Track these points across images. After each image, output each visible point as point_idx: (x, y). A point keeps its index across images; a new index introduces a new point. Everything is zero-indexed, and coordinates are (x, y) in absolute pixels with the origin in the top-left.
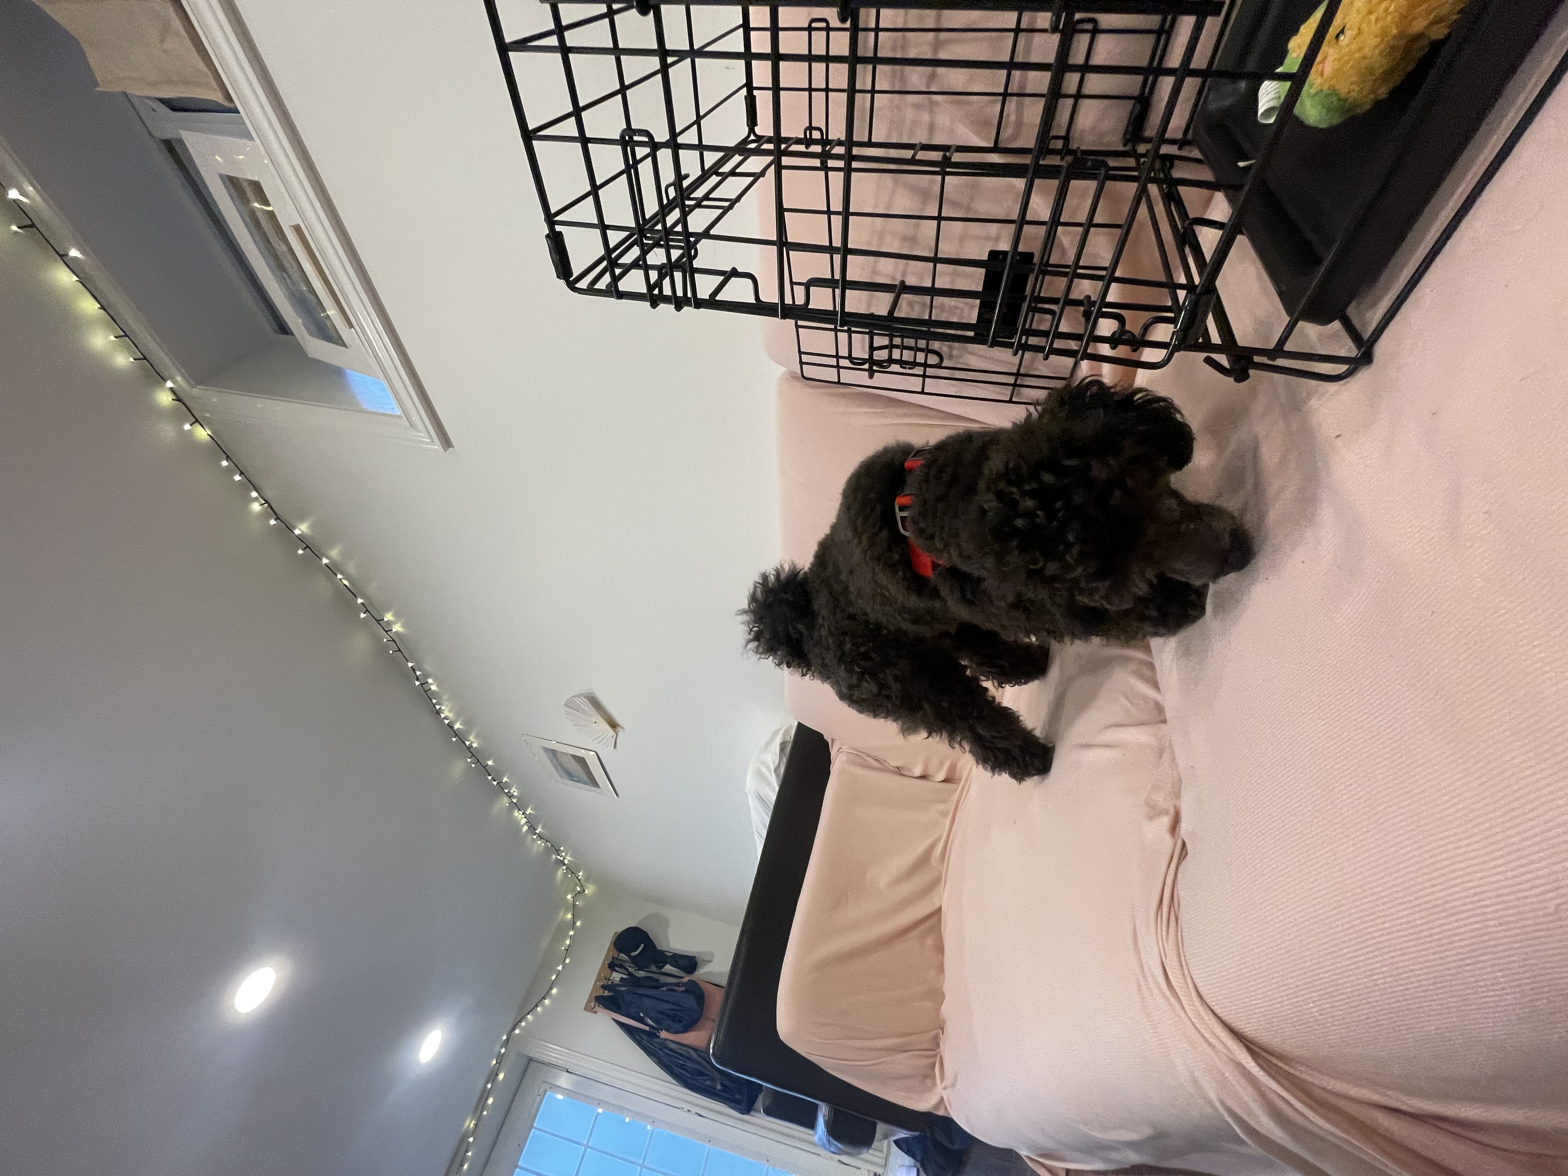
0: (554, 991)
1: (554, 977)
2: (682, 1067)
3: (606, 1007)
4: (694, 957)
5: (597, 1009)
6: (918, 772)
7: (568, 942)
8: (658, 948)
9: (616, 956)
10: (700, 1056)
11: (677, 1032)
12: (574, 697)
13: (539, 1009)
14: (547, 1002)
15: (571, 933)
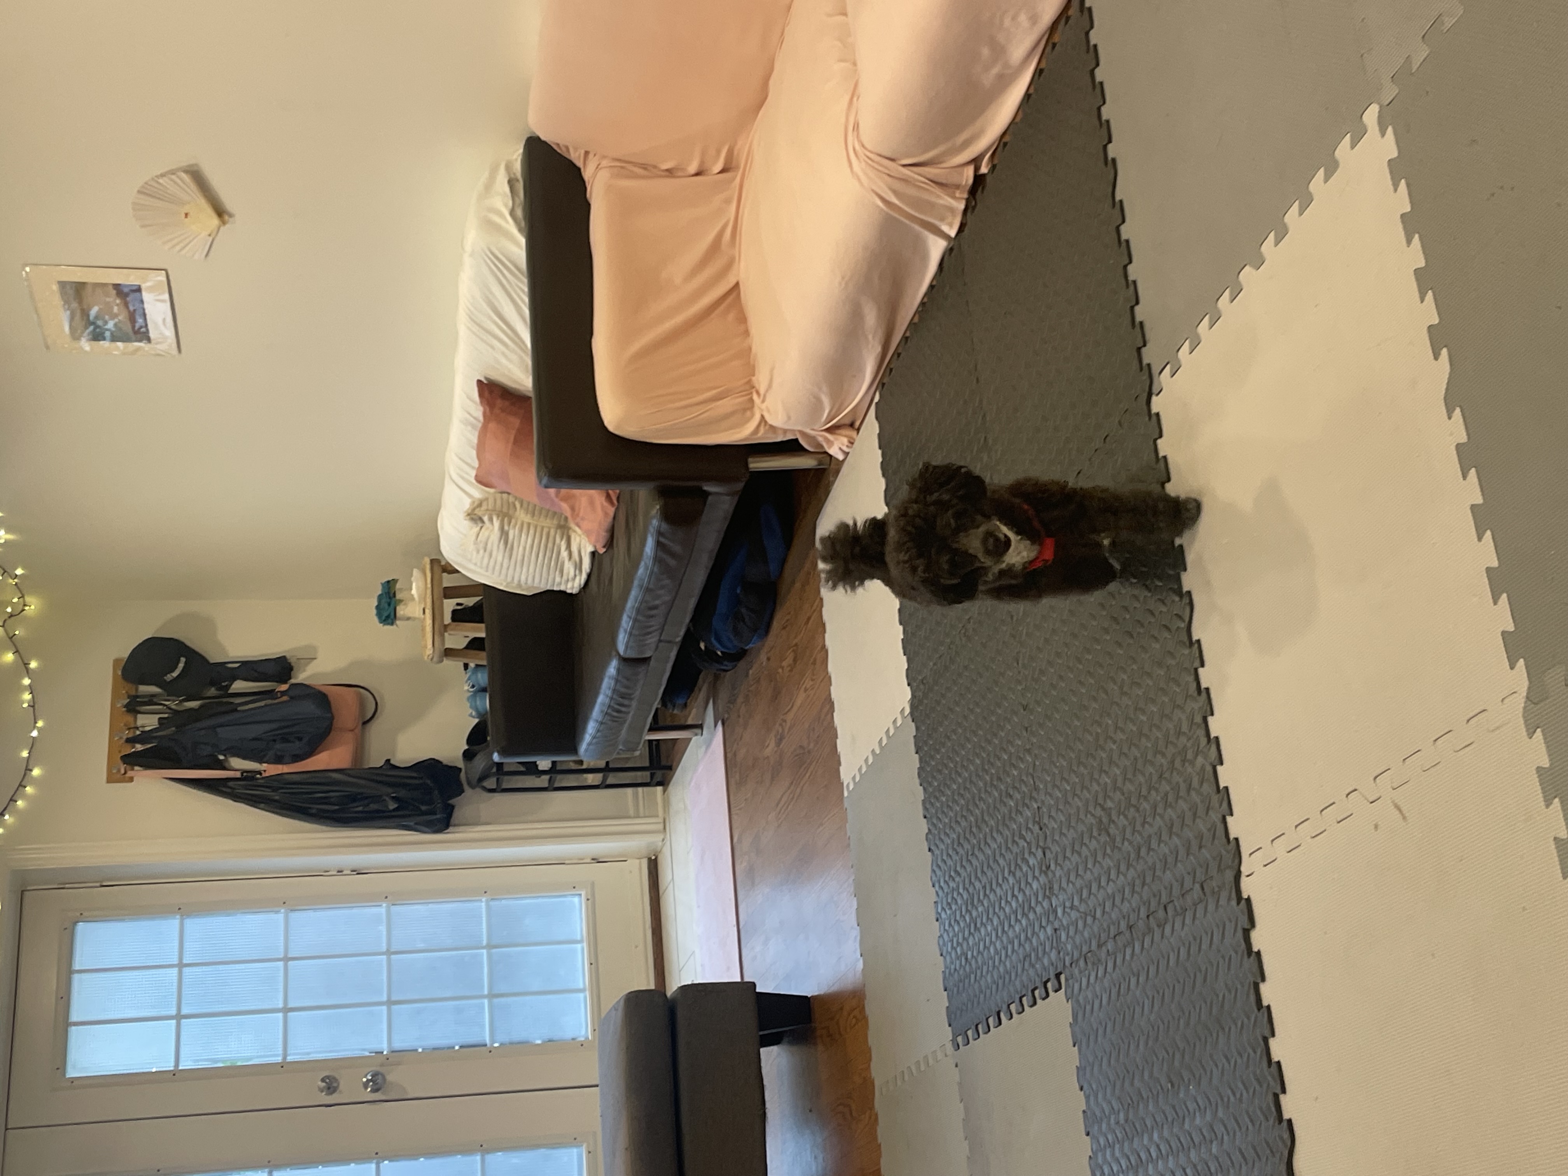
0: (36, 772)
1: (25, 754)
2: (325, 801)
3: (147, 766)
4: (284, 657)
5: (130, 773)
6: (693, 168)
7: (27, 696)
8: (212, 661)
9: (133, 693)
10: (349, 775)
11: (297, 758)
12: (162, 175)
13: (20, 803)
14: (29, 789)
15: (26, 681)
